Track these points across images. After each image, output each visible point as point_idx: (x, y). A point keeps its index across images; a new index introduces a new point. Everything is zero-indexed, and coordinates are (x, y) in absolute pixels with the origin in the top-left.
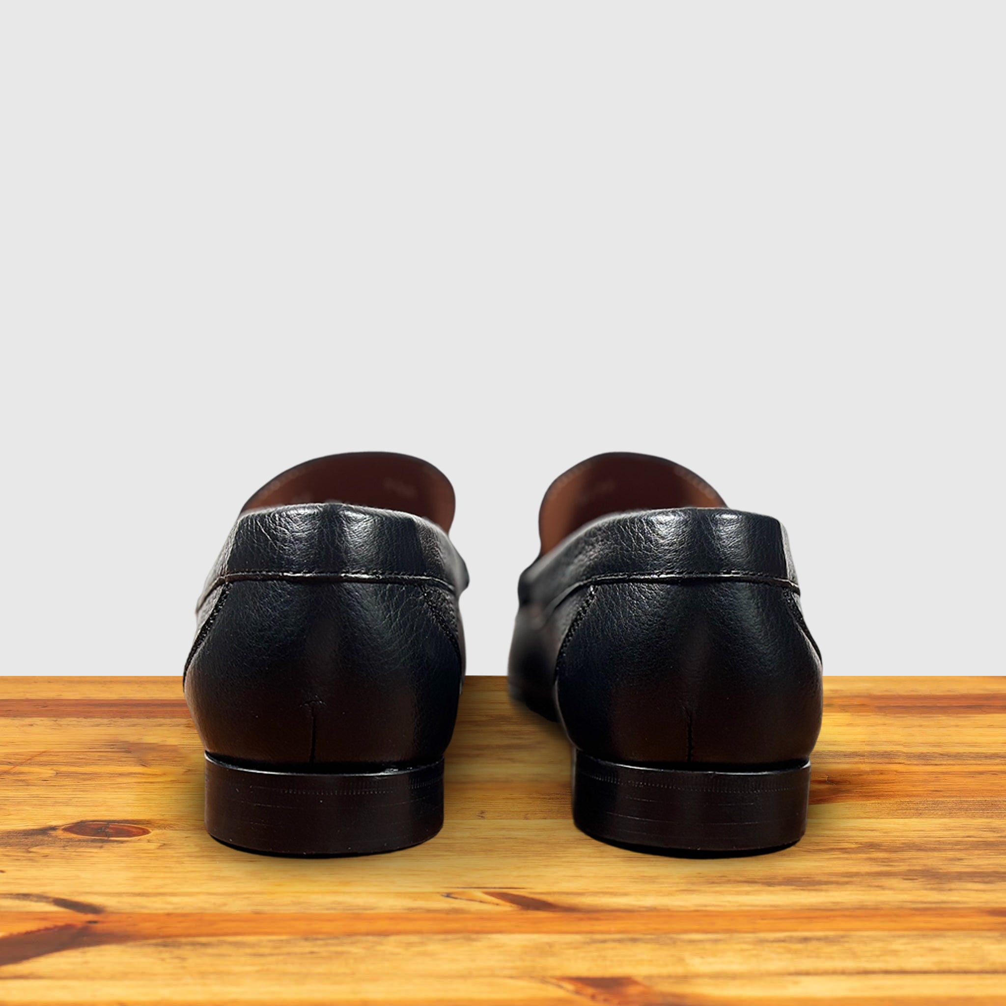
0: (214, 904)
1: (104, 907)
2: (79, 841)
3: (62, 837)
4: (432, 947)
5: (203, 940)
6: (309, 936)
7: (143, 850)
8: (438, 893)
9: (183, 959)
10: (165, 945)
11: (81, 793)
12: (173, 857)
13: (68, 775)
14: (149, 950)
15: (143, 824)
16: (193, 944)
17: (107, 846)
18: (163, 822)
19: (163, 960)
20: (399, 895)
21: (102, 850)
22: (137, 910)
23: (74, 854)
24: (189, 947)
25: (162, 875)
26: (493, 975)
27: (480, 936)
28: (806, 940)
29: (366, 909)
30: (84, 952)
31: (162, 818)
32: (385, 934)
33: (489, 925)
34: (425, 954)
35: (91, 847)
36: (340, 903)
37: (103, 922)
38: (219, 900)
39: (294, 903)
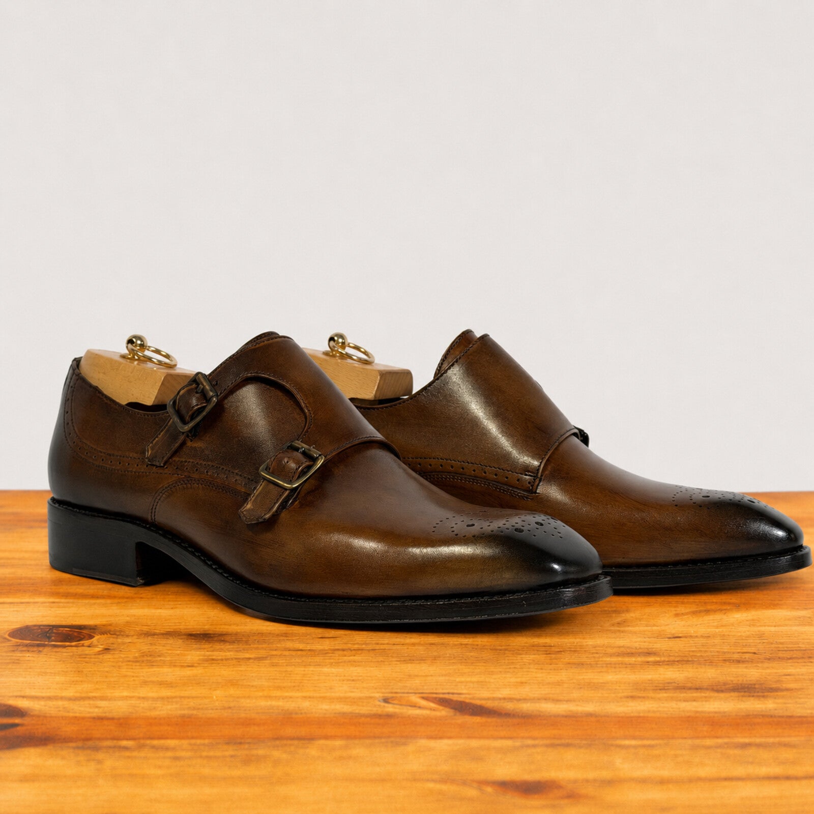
4: (357, 751)
5: (124, 743)
6: (233, 741)
7: (81, 655)
12: (111, 662)
14: (68, 753)
15: (89, 629)
18: (107, 628)
19: (78, 762)
24: (107, 751)
25: (95, 679)
28: (744, 746)
32: (310, 738)
37: (26, 725)
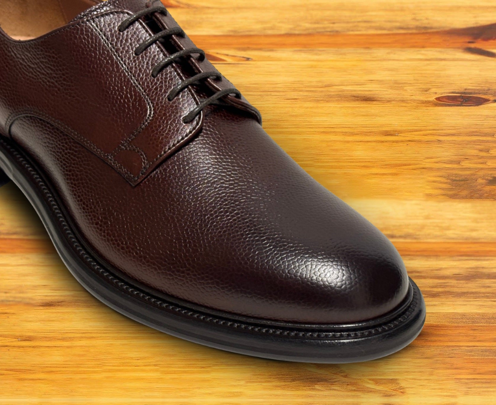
0: (395, 54)
1: (464, 52)
2: (479, 94)
3: (491, 96)
4: (258, 27)
5: (402, 31)
6: (336, 33)
7: (439, 88)
8: (255, 61)
9: (414, 19)
10: (425, 28)
11: (478, 123)
12: (421, 83)
13: (486, 135)
14: (436, 25)
15: (439, 104)
16: (408, 29)
17: (462, 90)
18: (427, 105)
19: (427, 19)
20: (279, 60)
21: (465, 87)
22: (443, 50)
23: (482, 85)
24: (411, 26)
25: (428, 72)
26: (220, 9)
27: (228, 34)
29: (300, 51)
30: (476, 23)
31: (428, 108)
32: (288, 35)
33: (223, 41)
34: (262, 22)
35: (472, 89)
36: (316, 54)
37: (466, 42)
38: (392, 56)
39: (344, 54)
